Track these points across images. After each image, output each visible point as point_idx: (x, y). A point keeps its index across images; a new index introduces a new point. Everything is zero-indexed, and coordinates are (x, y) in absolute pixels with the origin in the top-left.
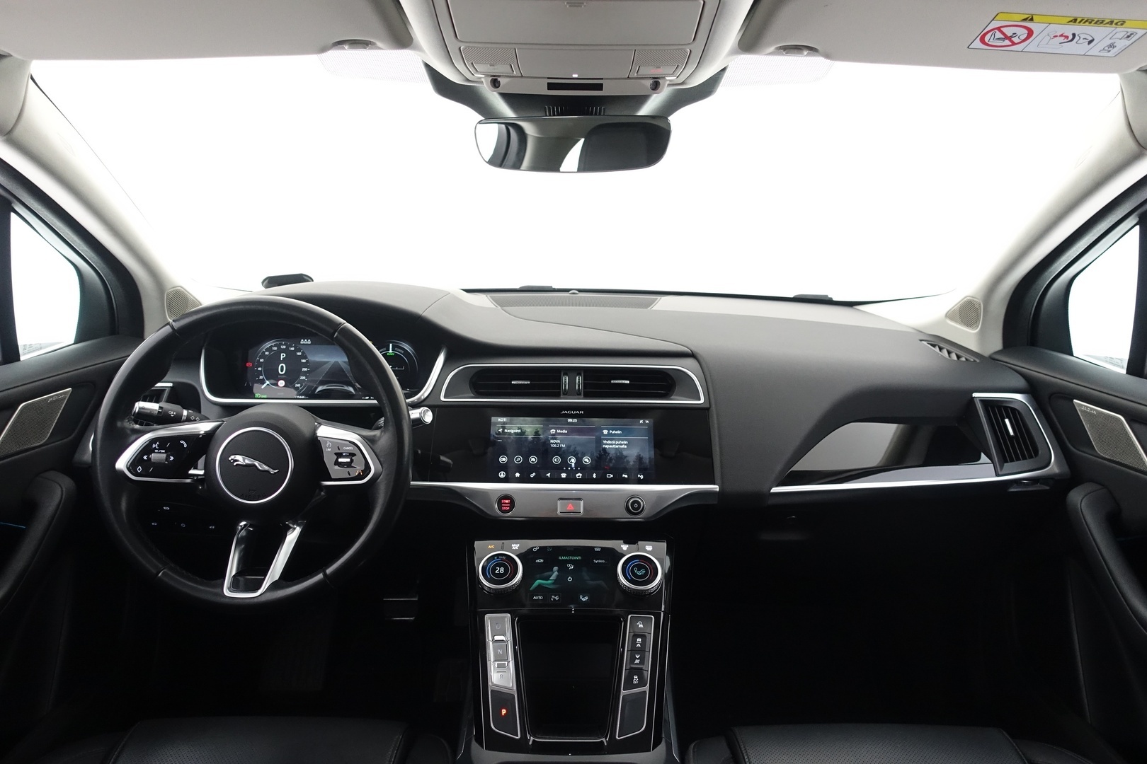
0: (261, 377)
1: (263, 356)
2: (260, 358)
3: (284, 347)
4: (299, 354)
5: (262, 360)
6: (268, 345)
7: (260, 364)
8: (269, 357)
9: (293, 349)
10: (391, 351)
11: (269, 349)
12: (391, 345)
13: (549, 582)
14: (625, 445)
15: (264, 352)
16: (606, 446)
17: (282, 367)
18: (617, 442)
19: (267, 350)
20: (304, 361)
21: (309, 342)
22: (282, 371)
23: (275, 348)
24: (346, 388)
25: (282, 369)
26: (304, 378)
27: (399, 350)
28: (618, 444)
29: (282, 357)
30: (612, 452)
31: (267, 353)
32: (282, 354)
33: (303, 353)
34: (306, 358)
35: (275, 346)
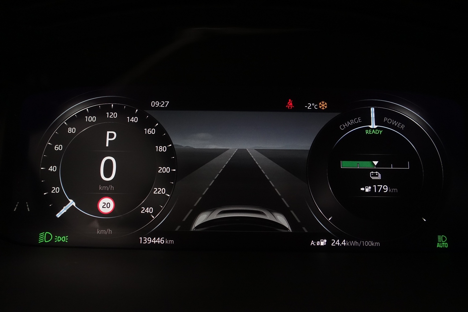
0: (56, 190)
1: (62, 137)
2: (55, 142)
3: (114, 115)
4: (151, 131)
5: (58, 148)
6: (75, 110)
8: (79, 138)
9: (134, 120)
10: (373, 125)
11: (78, 120)
12: (372, 110)
15: (64, 128)
17: (109, 163)
19: (72, 122)
20: (162, 149)
22: (108, 173)
23: (92, 119)
24: (268, 216)
25: (108, 168)
26: (162, 191)
27: (395, 123)
29: (108, 139)
31: (71, 130)
32: (108, 133)
33: (160, 130)
34: (166, 141)
35: (92, 112)
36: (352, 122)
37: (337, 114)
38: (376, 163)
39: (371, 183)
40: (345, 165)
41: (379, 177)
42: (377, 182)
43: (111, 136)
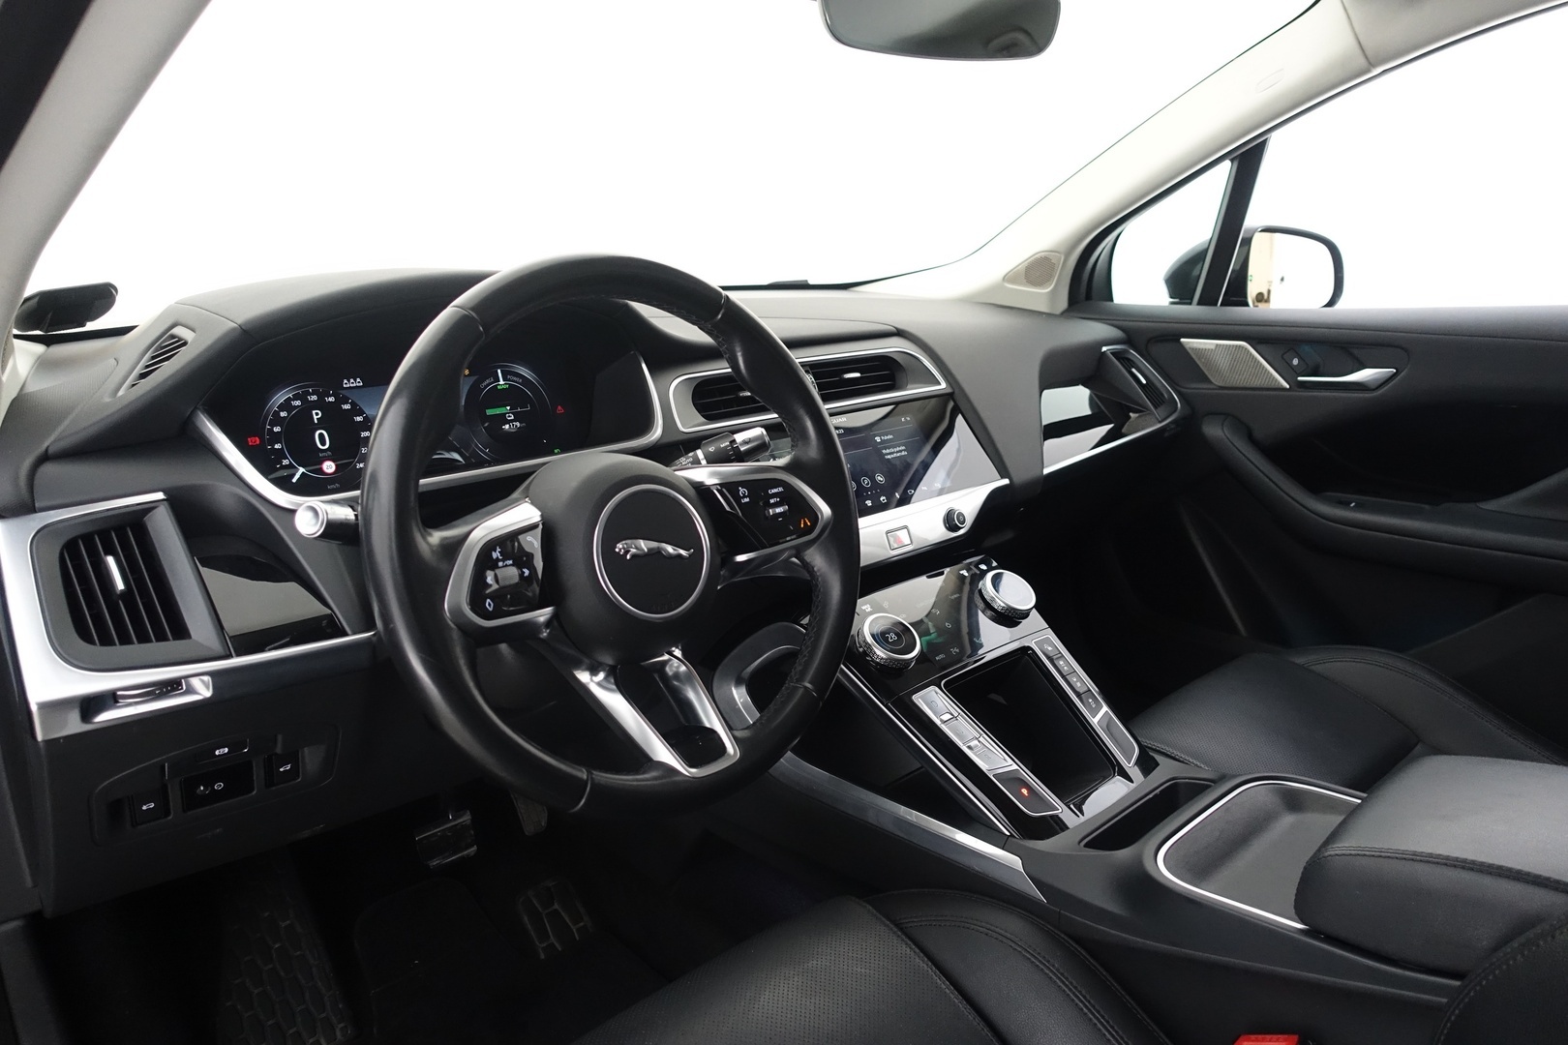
0: (285, 462)
1: (277, 420)
2: (273, 425)
3: (314, 398)
4: (347, 407)
5: (277, 429)
6: (280, 397)
7: (276, 438)
8: (292, 420)
9: (331, 399)
10: (502, 382)
11: (286, 405)
12: (499, 371)
13: (933, 635)
14: (904, 450)
15: (276, 414)
16: (889, 457)
17: (321, 435)
18: (896, 450)
19: (282, 407)
20: (359, 419)
21: (359, 382)
22: (323, 443)
23: (298, 403)
24: (447, 455)
25: (322, 439)
27: (515, 379)
28: (897, 452)
29: (315, 417)
30: (898, 463)
31: (283, 414)
32: (314, 412)
33: (353, 404)
34: (361, 412)
35: (296, 397)
36: (488, 381)
37: (476, 377)
38: (508, 408)
39: (509, 422)
40: (489, 412)
41: (512, 418)
42: (512, 421)
43: (317, 414)
